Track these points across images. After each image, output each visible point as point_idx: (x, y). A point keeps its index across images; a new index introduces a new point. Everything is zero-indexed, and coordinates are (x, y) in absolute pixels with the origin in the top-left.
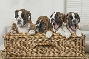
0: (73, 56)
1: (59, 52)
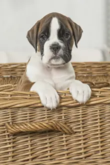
1: (85, 153)
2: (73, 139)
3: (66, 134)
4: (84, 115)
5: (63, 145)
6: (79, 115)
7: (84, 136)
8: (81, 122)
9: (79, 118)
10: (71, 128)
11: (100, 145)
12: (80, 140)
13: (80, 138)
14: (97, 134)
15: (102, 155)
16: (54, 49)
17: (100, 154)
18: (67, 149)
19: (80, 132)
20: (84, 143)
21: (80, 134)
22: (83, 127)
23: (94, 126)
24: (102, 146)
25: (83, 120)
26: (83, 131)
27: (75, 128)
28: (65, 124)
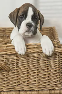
0: (44, 90)
1: (17, 82)
2: (10, 74)
3: (6, 71)
4: (18, 60)
5: (5, 78)
6: (14, 60)
7: (17, 72)
8: (16, 64)
9: (14, 61)
10: (9, 68)
11: (26, 77)
12: (15, 75)
13: (15, 74)
14: (25, 71)
15: (28, 84)
16: (28, 26)
17: (26, 83)
18: (7, 80)
19: (15, 70)
20: (17, 77)
21: (15, 71)
22: (17, 67)
23: (23, 66)
24: (27, 78)
25: (17, 63)
26: (17, 70)
27: (12, 67)
28: (6, 65)
